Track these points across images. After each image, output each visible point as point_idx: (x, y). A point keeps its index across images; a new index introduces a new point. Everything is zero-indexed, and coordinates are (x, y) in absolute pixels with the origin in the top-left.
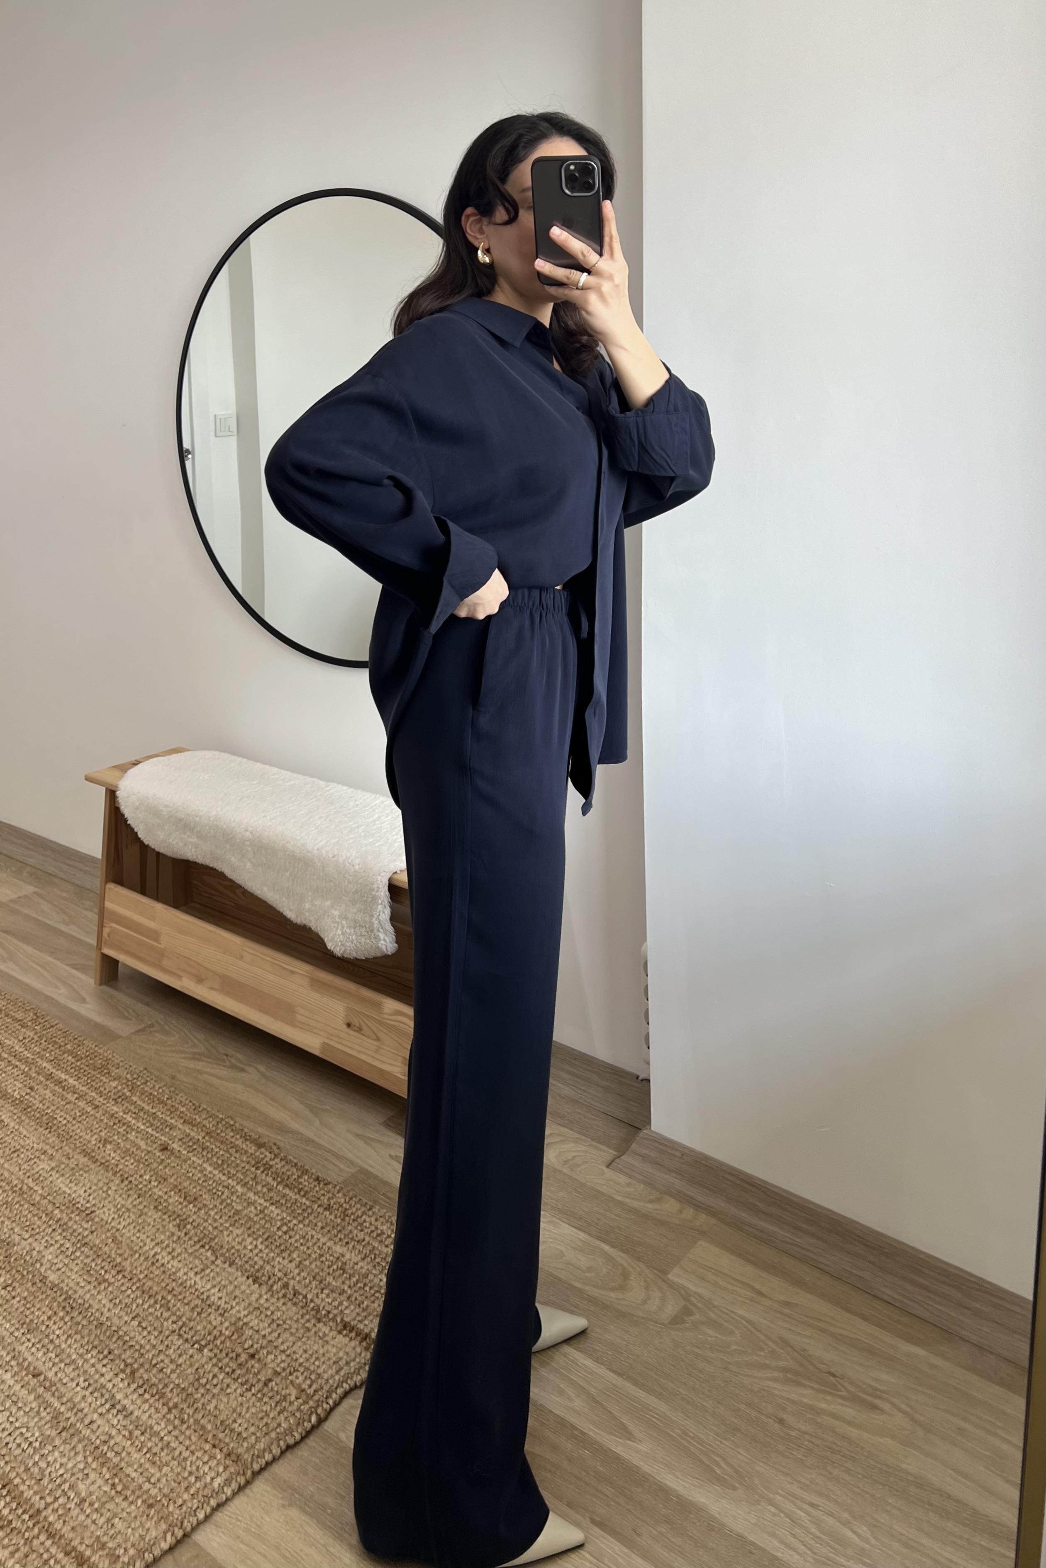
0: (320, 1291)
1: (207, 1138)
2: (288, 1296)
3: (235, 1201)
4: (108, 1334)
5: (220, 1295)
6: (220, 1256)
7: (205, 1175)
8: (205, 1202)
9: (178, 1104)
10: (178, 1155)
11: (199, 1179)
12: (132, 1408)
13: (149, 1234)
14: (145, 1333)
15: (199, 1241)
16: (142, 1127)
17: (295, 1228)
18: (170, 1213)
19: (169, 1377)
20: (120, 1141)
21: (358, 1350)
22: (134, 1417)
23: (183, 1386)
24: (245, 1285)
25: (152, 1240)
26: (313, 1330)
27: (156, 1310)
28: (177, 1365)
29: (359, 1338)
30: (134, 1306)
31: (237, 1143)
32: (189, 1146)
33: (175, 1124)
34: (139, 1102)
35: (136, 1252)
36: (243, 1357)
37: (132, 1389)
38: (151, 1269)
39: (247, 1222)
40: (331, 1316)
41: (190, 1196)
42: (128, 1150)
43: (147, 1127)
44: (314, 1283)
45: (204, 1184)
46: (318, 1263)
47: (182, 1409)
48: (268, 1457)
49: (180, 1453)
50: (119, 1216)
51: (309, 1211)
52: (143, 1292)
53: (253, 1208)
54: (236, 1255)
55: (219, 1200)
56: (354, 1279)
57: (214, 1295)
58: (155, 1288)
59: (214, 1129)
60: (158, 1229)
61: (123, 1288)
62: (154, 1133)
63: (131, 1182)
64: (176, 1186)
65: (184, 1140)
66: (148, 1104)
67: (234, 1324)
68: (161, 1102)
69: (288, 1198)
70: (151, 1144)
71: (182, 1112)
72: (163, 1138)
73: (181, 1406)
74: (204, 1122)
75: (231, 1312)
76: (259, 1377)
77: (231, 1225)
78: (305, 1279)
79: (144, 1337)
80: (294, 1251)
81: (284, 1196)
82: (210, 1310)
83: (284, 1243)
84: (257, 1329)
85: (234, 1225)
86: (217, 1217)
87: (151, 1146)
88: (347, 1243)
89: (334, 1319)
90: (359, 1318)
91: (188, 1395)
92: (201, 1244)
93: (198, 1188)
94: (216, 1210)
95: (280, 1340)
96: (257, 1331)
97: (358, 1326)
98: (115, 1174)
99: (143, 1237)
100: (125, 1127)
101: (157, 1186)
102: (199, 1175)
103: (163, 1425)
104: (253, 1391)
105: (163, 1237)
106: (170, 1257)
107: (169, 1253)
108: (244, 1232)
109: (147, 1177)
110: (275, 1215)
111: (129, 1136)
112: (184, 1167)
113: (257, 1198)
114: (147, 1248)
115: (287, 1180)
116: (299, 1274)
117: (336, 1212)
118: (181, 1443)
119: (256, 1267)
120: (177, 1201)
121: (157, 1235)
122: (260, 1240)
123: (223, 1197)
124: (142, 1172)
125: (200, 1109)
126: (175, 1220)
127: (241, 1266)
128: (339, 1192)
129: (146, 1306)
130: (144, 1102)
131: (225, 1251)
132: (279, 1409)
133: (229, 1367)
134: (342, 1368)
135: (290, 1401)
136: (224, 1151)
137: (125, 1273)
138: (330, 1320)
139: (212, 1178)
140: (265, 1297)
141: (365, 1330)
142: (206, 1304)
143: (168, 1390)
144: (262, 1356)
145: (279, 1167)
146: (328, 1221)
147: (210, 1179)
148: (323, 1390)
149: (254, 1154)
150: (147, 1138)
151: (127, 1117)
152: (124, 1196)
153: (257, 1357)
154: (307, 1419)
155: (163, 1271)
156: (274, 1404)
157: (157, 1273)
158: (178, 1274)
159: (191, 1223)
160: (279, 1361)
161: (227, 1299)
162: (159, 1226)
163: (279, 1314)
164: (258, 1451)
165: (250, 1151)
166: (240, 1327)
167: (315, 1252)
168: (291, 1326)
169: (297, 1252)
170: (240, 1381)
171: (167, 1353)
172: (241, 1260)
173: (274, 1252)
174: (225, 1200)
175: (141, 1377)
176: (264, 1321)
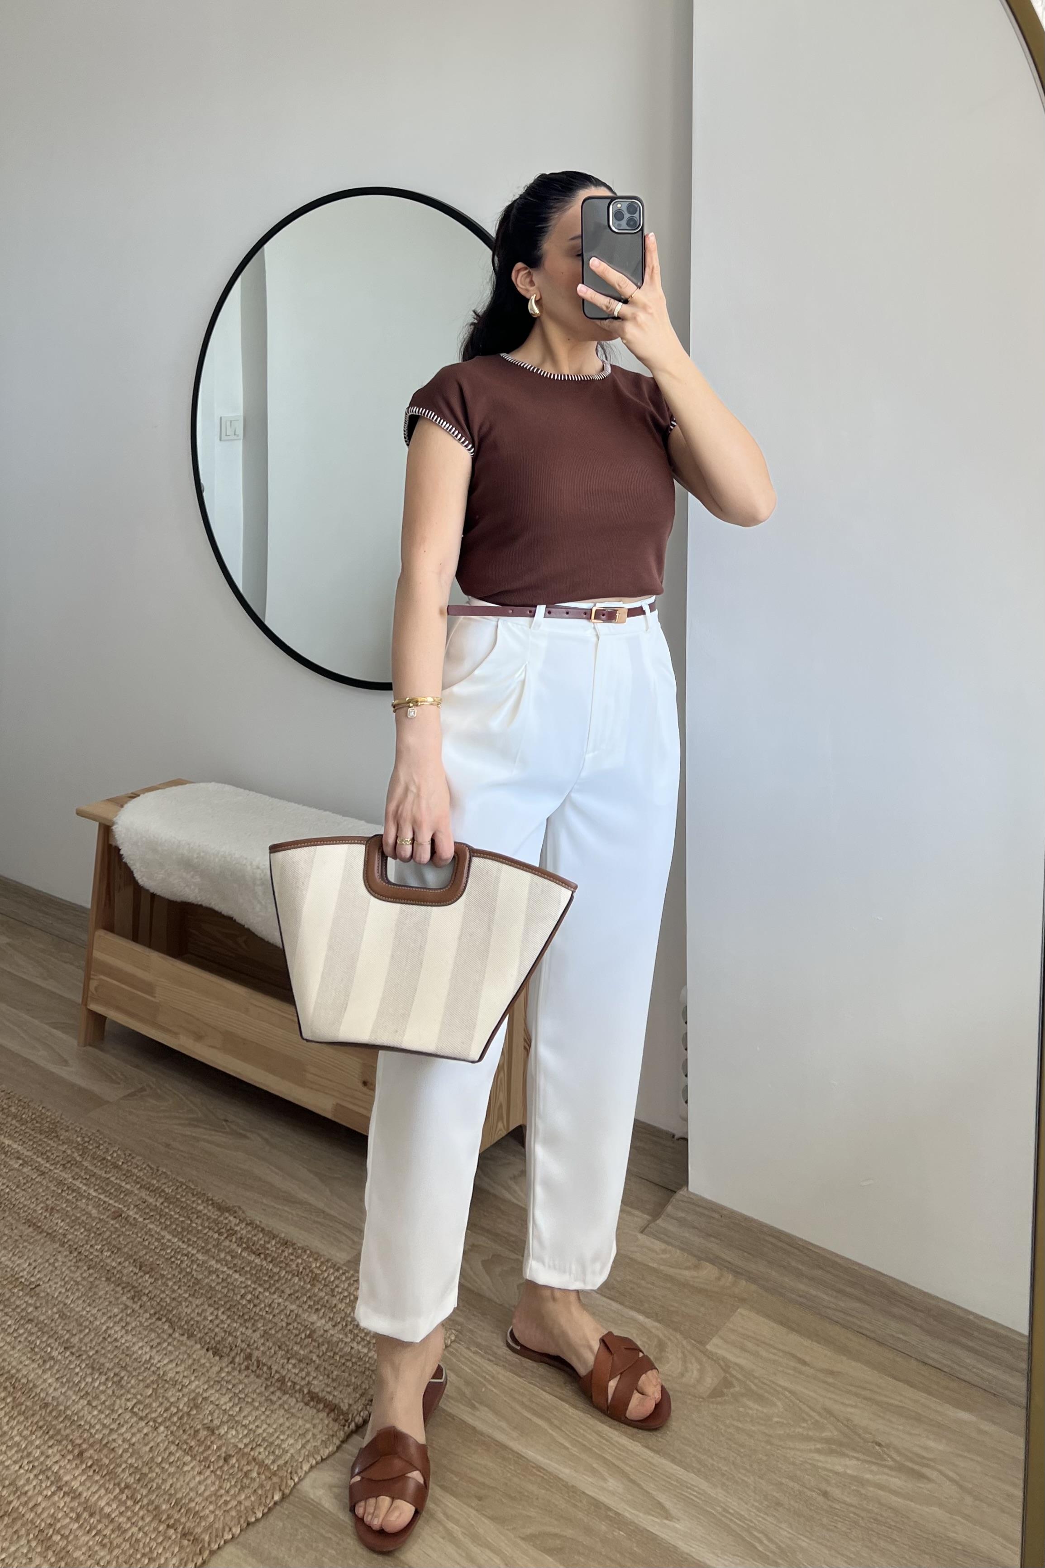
0: (286, 1361)
1: (166, 1204)
2: (251, 1368)
3: (196, 1271)
4: (54, 1414)
5: (178, 1369)
6: (178, 1328)
7: (163, 1243)
8: (162, 1272)
9: (134, 1168)
10: (133, 1222)
11: (156, 1248)
12: (80, 1489)
13: (100, 1307)
14: (95, 1413)
15: (155, 1313)
16: (94, 1194)
17: (261, 1296)
18: (124, 1285)
19: (121, 1456)
20: (69, 1209)
21: (326, 1422)
22: (82, 1499)
23: (136, 1465)
24: (207, 1359)
25: (104, 1314)
26: (280, 1402)
27: (107, 1387)
28: (130, 1444)
29: (327, 1410)
30: (83, 1385)
31: (200, 1208)
32: (145, 1213)
33: (132, 1189)
34: (89, 1167)
35: (86, 1327)
36: (203, 1433)
37: (80, 1470)
38: (102, 1345)
39: (207, 1292)
40: (298, 1387)
41: (146, 1265)
42: (78, 1218)
43: (99, 1194)
44: (281, 1353)
45: (162, 1253)
46: (286, 1332)
47: (135, 1489)
48: (228, 1536)
49: (132, 1535)
50: (67, 1290)
51: (276, 1278)
52: (93, 1369)
53: (214, 1277)
54: (195, 1327)
55: (178, 1270)
56: (324, 1348)
57: (171, 1370)
58: (107, 1365)
59: (173, 1194)
60: (110, 1302)
61: (72, 1366)
62: (107, 1199)
63: (80, 1253)
64: (131, 1256)
65: (140, 1207)
66: (101, 1169)
67: (194, 1399)
68: (116, 1167)
69: (254, 1265)
70: (103, 1211)
71: (138, 1177)
72: (116, 1205)
73: (135, 1486)
74: (163, 1187)
75: (189, 1387)
76: (218, 1454)
77: (190, 1295)
78: (270, 1349)
79: (93, 1416)
80: (258, 1320)
81: (250, 1263)
82: (167, 1386)
83: (247, 1313)
84: (217, 1403)
85: (194, 1295)
86: (176, 1288)
87: (104, 1214)
88: (317, 1310)
89: (301, 1390)
90: (329, 1389)
91: (141, 1474)
92: (157, 1316)
93: (156, 1257)
94: (174, 1280)
95: (243, 1414)
96: (217, 1405)
97: (327, 1397)
98: (62, 1245)
99: (94, 1311)
100: (74, 1194)
101: (110, 1256)
102: (156, 1244)
103: (114, 1506)
104: (212, 1468)
105: (116, 1310)
106: (124, 1331)
107: (123, 1327)
108: (204, 1302)
109: (99, 1247)
110: (239, 1283)
111: (79, 1203)
112: (140, 1235)
113: (219, 1266)
114: (98, 1323)
115: (253, 1245)
116: (263, 1344)
117: (306, 1278)
118: (133, 1524)
119: (217, 1339)
120: (132, 1271)
121: (109, 1308)
122: (222, 1310)
123: (184, 1266)
124: (93, 1242)
125: (160, 1172)
126: (129, 1291)
127: (201, 1339)
128: (309, 1256)
129: (96, 1384)
130: (96, 1167)
131: (183, 1323)
132: (239, 1487)
133: (187, 1443)
134: (308, 1441)
135: (251, 1478)
136: (184, 1217)
137: (74, 1350)
138: (296, 1392)
139: (171, 1246)
140: (226, 1370)
141: (334, 1402)
142: (163, 1380)
143: (119, 1470)
144: (222, 1432)
145: (244, 1232)
146: (297, 1288)
147: (168, 1247)
148: (288, 1465)
149: (217, 1219)
150: (99, 1206)
151: (77, 1183)
152: (73, 1268)
153: (217, 1432)
154: (270, 1496)
155: (116, 1347)
156: (235, 1480)
157: (109, 1348)
158: (132, 1349)
159: (147, 1294)
160: (240, 1436)
161: (185, 1374)
162: (112, 1299)
163: (241, 1387)
164: (217, 1530)
165: (213, 1217)
166: (199, 1402)
167: (282, 1320)
168: (253, 1400)
169: (262, 1321)
170: (198, 1458)
171: (119, 1432)
172: (200, 1331)
173: (236, 1322)
174: (185, 1269)
175: (91, 1457)
176: (225, 1394)
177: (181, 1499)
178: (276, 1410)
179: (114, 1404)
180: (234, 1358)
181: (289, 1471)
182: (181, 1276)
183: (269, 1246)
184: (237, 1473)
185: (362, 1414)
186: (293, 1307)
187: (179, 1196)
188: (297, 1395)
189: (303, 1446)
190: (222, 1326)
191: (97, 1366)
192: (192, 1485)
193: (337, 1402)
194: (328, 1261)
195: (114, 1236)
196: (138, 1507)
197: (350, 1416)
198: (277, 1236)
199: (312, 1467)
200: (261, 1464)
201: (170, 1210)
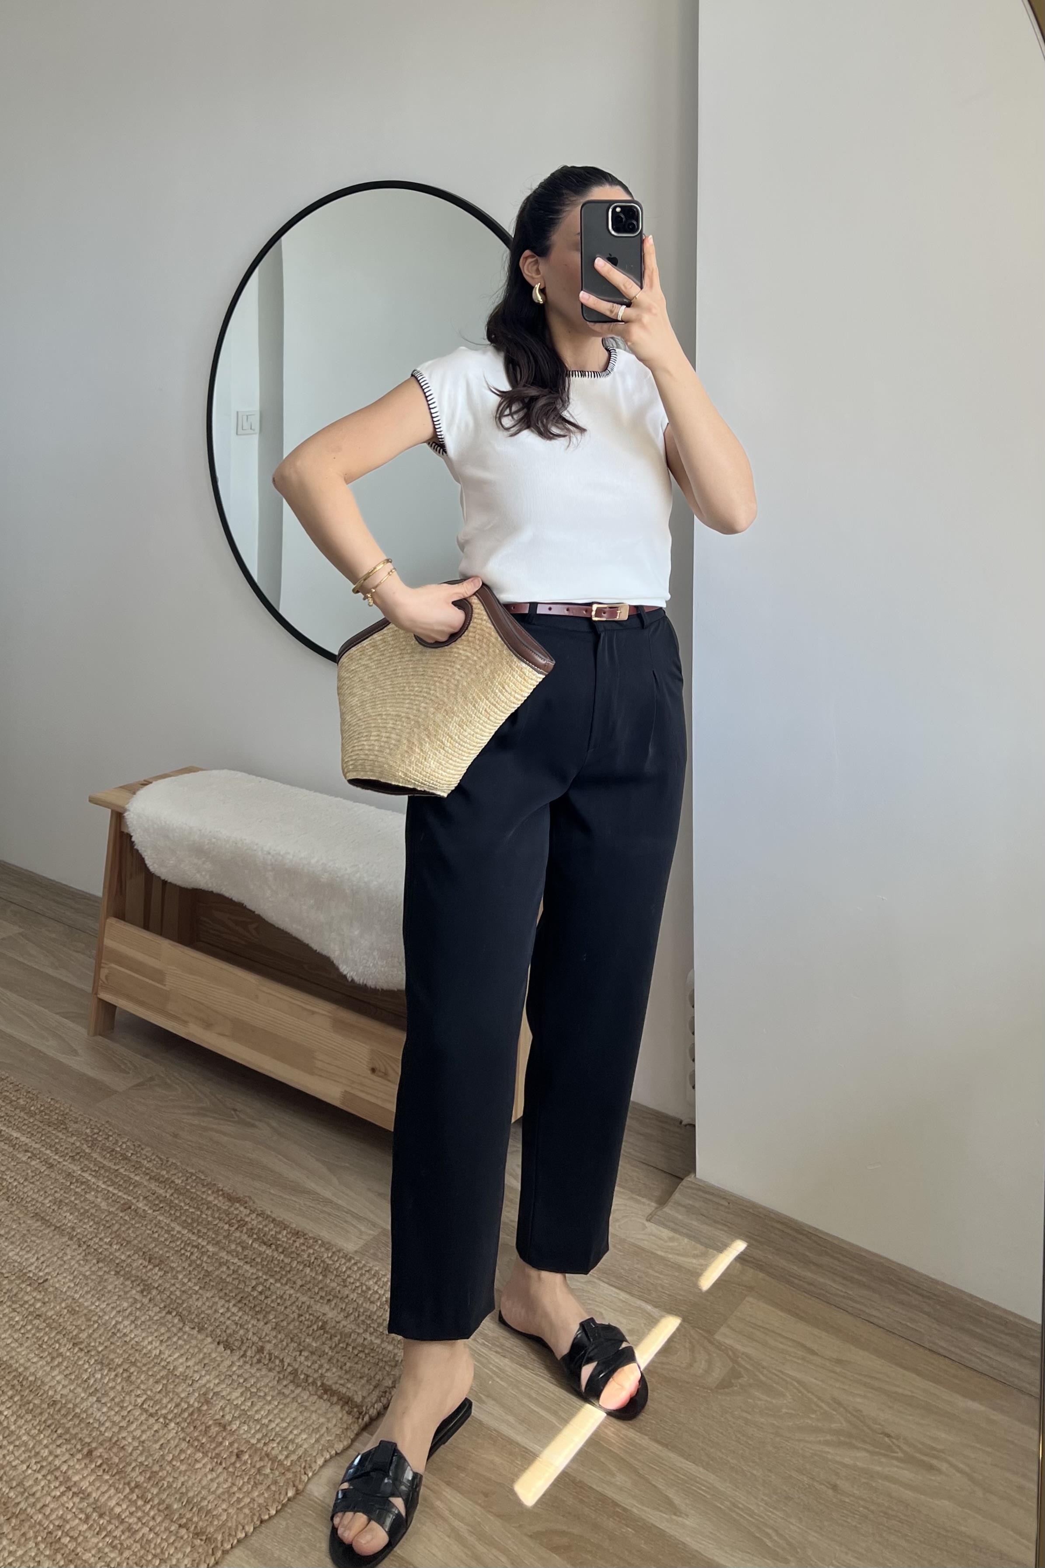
0: (298, 1353)
1: (176, 1196)
2: (263, 1361)
3: (206, 1263)
4: (63, 1412)
5: (188, 1364)
6: (189, 1322)
7: (172, 1235)
8: (172, 1265)
9: (144, 1159)
10: (142, 1214)
11: (165, 1240)
12: (89, 1490)
13: (110, 1301)
14: (105, 1410)
15: (165, 1307)
16: (103, 1186)
17: (272, 1287)
18: (133, 1279)
19: (131, 1454)
20: (76, 1202)
21: (340, 1415)
22: (91, 1500)
23: (146, 1463)
24: (218, 1353)
25: (113, 1308)
26: (292, 1396)
27: (116, 1383)
28: (140, 1441)
29: (341, 1403)
30: (92, 1382)
31: (210, 1199)
32: (155, 1205)
33: (141, 1181)
34: (98, 1159)
35: (95, 1322)
36: (214, 1430)
37: (89, 1470)
38: (111, 1340)
39: (218, 1284)
40: (310, 1380)
41: (156, 1258)
42: (87, 1211)
43: (109, 1186)
44: (293, 1345)
45: (171, 1245)
46: (297, 1324)
47: (146, 1488)
48: (241, 1535)
49: (143, 1535)
50: (76, 1285)
51: (288, 1269)
52: (102, 1363)
53: (225, 1268)
54: (205, 1319)
55: (188, 1262)
56: (336, 1339)
57: (182, 1364)
58: (116, 1361)
59: (183, 1184)
60: (119, 1296)
61: (80, 1363)
62: (116, 1192)
63: (89, 1246)
64: (141, 1249)
65: (150, 1198)
66: (111, 1160)
67: (205, 1394)
68: (125, 1158)
69: (265, 1256)
70: (113, 1204)
71: (148, 1169)
72: (125, 1196)
73: (145, 1485)
74: (173, 1178)
75: (200, 1382)
76: (231, 1450)
77: (200, 1288)
78: (282, 1341)
79: (103, 1413)
80: (269, 1312)
81: (260, 1254)
82: (177, 1380)
83: (259, 1304)
84: (228, 1398)
85: (204, 1287)
86: (186, 1280)
87: (113, 1206)
88: (329, 1300)
89: (314, 1383)
90: (342, 1382)
91: (152, 1472)
92: (167, 1310)
93: (166, 1249)
94: (184, 1273)
95: (256, 1408)
96: (229, 1400)
97: (341, 1389)
98: (71, 1239)
99: (103, 1306)
100: (83, 1187)
101: (119, 1249)
102: (166, 1236)
103: (124, 1506)
104: (224, 1465)
105: (125, 1305)
106: (133, 1326)
107: (133, 1322)
108: (215, 1294)
109: (107, 1240)
110: (250, 1274)
111: (87, 1196)
112: (149, 1227)
113: (230, 1257)
114: (107, 1318)
115: (264, 1236)
116: (275, 1337)
117: (317, 1268)
118: (143, 1524)
119: (228, 1332)
120: (141, 1264)
121: (118, 1303)
122: (233, 1302)
123: (194, 1257)
124: (103, 1235)
125: (170, 1163)
126: (139, 1285)
127: (212, 1331)
128: (321, 1246)
129: (105, 1381)
130: (105, 1158)
131: (194, 1316)
132: (252, 1483)
133: (198, 1440)
134: (323, 1435)
135: (264, 1474)
136: (194, 1208)
137: (82, 1346)
138: (309, 1384)
139: (181, 1238)
140: (238, 1364)
141: (348, 1394)
142: (172, 1375)
143: (129, 1469)
144: (234, 1427)
145: (255, 1223)
146: (308, 1279)
147: (178, 1239)
148: (302, 1460)
149: (227, 1210)
150: (108, 1199)
151: (86, 1175)
152: (82, 1262)
153: (229, 1428)
154: (283, 1492)
155: (126, 1341)
156: (247, 1477)
157: (118, 1344)
158: (142, 1344)
159: (157, 1288)
160: (253, 1432)
161: (196, 1368)
162: (121, 1293)
163: (252, 1381)
164: (230, 1528)
165: (224, 1207)
166: (210, 1397)
167: (293, 1312)
168: (266, 1394)
169: (273, 1313)
170: (210, 1455)
171: (129, 1429)
172: (211, 1325)
173: (248, 1315)
174: (195, 1261)
175: (100, 1456)
176: (236, 1389)
177: (193, 1497)
178: (288, 1403)
179: (122, 1401)
180: (245, 1351)
181: (303, 1466)
182: (191, 1269)
183: (280, 1236)
184: (250, 1470)
185: (376, 1406)
186: (304, 1299)
187: (188, 1187)
188: (311, 1388)
189: (317, 1441)
190: (233, 1318)
191: (106, 1362)
192: (204, 1482)
193: (350, 1395)
194: (339, 1251)
195: (123, 1229)
196: (148, 1506)
197: (364, 1409)
198: (288, 1227)
199: (326, 1461)
200: (274, 1460)
201: (180, 1201)
